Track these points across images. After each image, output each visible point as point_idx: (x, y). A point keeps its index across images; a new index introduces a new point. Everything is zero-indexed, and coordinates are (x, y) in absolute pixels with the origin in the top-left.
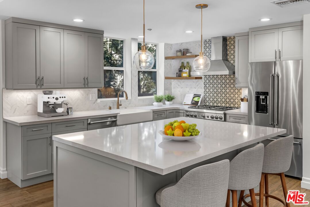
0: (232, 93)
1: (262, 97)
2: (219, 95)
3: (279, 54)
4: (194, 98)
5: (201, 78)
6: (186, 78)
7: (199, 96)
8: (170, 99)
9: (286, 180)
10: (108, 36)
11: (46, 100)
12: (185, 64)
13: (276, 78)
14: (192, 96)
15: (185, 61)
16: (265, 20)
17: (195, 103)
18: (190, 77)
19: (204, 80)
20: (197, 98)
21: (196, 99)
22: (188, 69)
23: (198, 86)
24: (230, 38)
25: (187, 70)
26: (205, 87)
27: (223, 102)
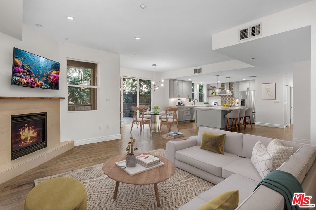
0: (232, 101)
1: (243, 101)
3: (248, 89)
5: (220, 96)
6: (214, 96)
7: (216, 103)
8: (207, 103)
9: (252, 124)
10: (193, 83)
11: (179, 102)
12: (214, 91)
13: (248, 96)
14: (214, 103)
15: (214, 90)
16: (244, 79)
18: (215, 95)
19: (222, 97)
21: (215, 103)
23: (219, 99)
24: (231, 83)
25: (214, 93)
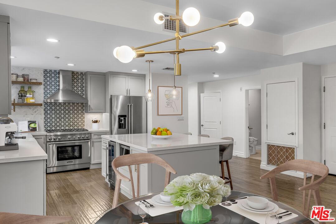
1: (121, 119)
2: (63, 120)
4: (29, 125)
5: (40, 105)
7: (34, 122)
13: (130, 107)
14: (26, 123)
17: (33, 129)
19: (45, 107)
20: (33, 124)
21: (32, 126)
22: (31, 94)
23: (37, 113)
26: (45, 113)
27: (67, 126)
